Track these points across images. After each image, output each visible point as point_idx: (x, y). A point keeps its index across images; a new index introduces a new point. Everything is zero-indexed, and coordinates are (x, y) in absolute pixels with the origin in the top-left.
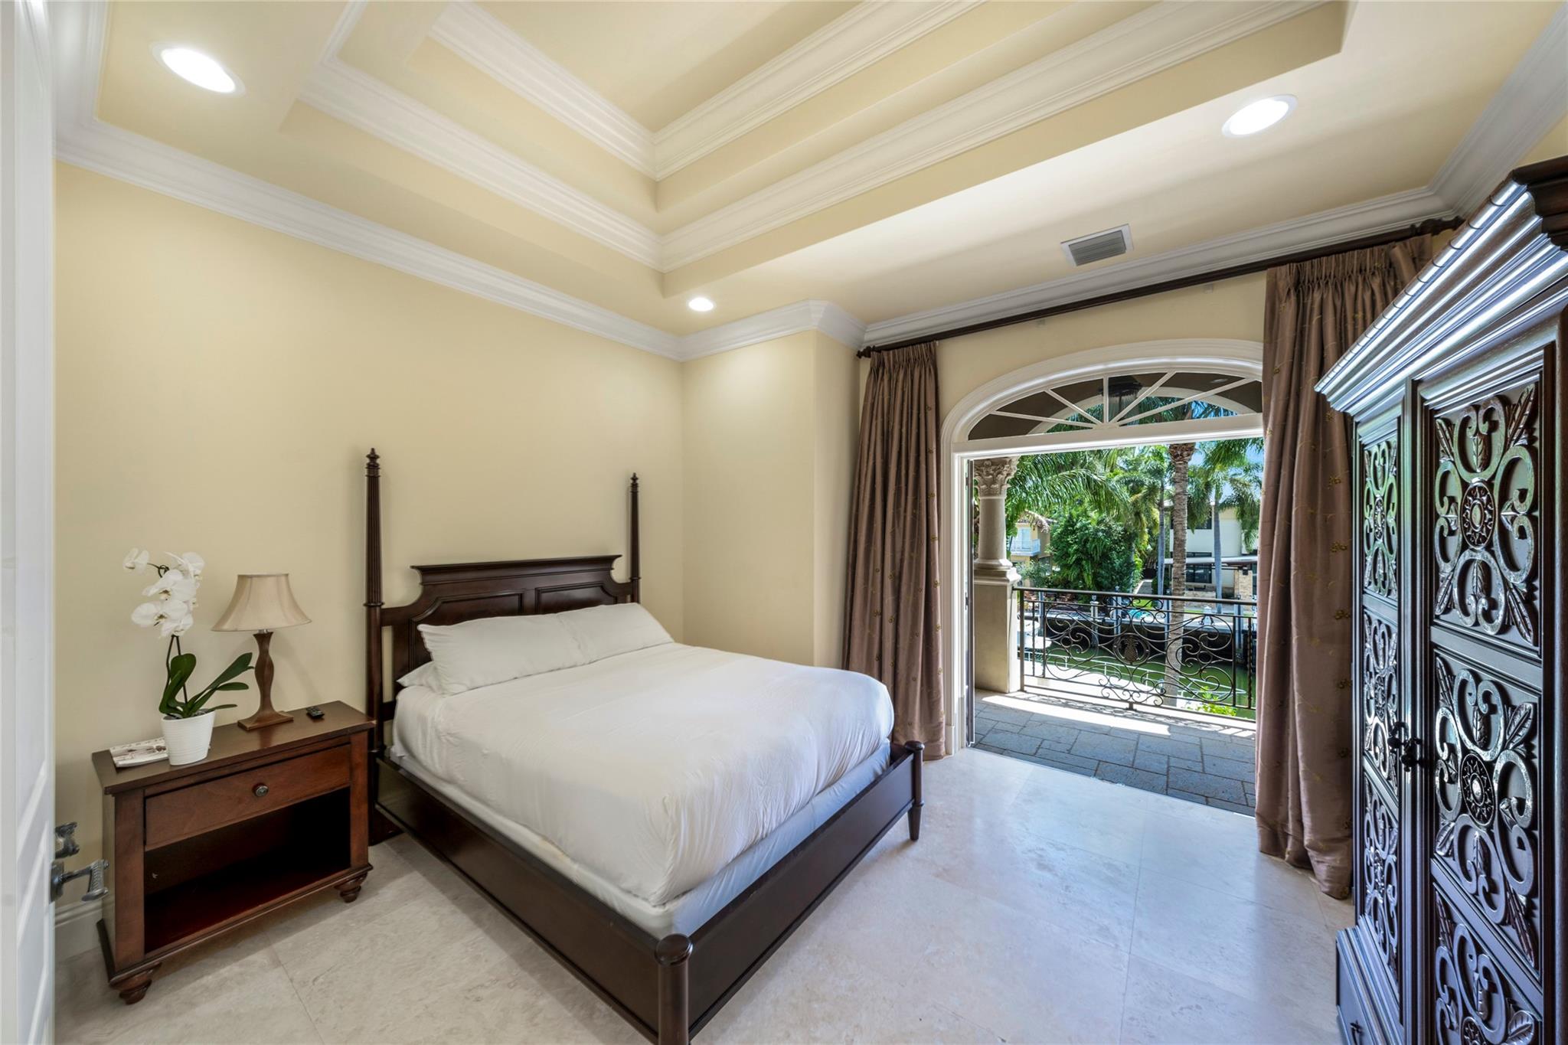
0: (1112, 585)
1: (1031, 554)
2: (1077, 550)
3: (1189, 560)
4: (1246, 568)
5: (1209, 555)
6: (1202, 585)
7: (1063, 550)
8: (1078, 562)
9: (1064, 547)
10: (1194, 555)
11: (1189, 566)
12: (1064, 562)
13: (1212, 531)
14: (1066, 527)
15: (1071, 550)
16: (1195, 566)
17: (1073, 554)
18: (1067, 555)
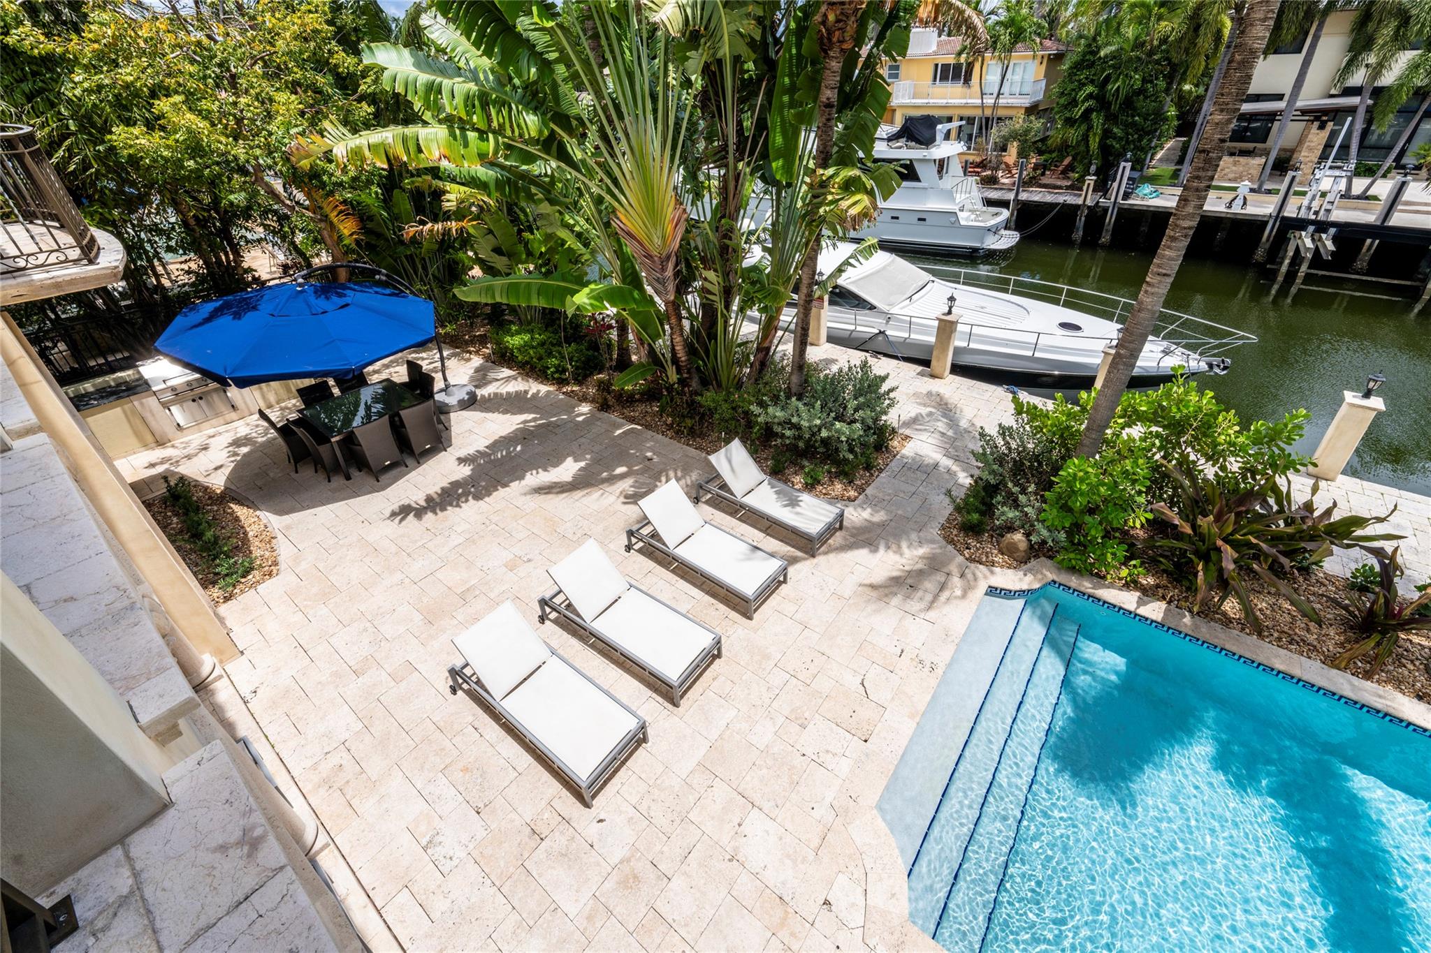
0: (1124, 150)
1: (1026, 102)
2: (1090, 96)
3: (1247, 107)
4: (1325, 118)
5: (1280, 97)
6: (1250, 146)
7: (1070, 94)
8: (1086, 114)
9: (1073, 90)
10: (1258, 98)
11: (1243, 117)
12: (1068, 115)
13: (1299, 58)
14: (1084, 54)
15: (1082, 95)
16: (1252, 117)
17: (1083, 102)
18: (1074, 103)
